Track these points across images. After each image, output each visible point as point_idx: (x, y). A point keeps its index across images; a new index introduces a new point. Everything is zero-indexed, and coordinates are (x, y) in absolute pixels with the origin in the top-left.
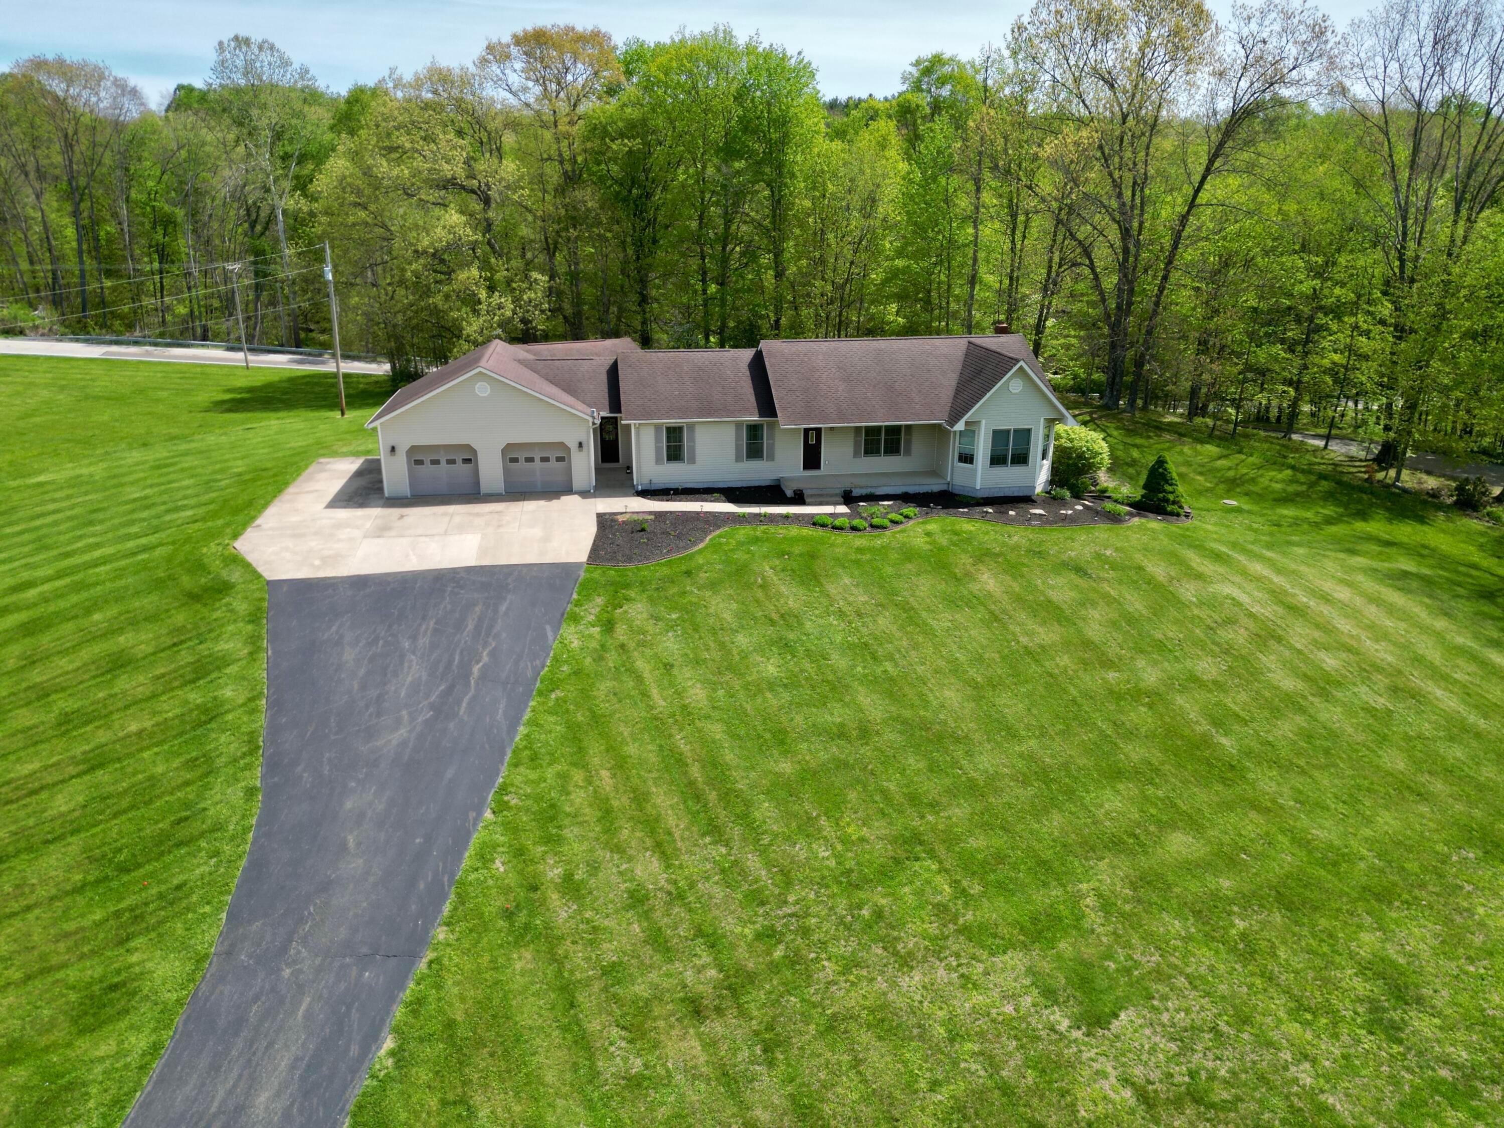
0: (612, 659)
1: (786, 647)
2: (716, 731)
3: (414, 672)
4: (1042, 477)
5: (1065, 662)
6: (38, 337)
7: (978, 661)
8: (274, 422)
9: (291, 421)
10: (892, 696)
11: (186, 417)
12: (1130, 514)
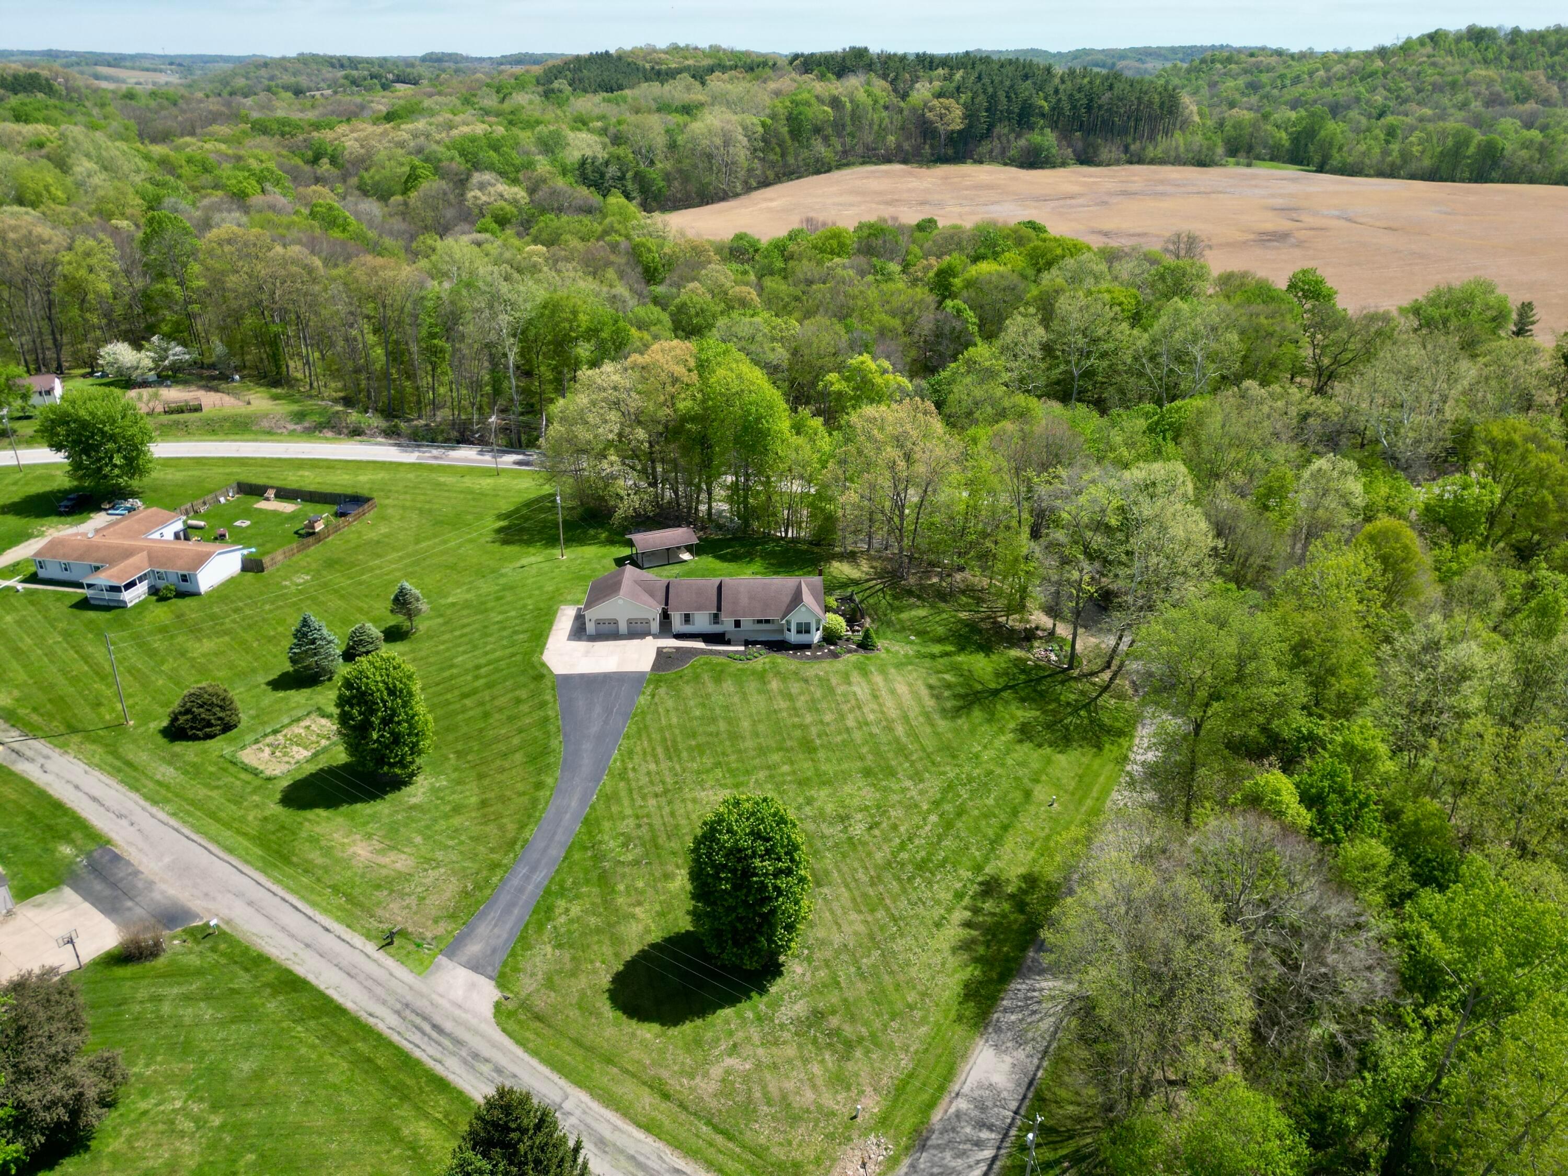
0: (653, 708)
1: (703, 705)
2: (677, 731)
3: (598, 709)
4: (817, 637)
5: (785, 714)
6: (373, 436)
7: (759, 713)
8: (533, 559)
9: (540, 559)
10: (730, 723)
11: (490, 547)
12: (850, 651)
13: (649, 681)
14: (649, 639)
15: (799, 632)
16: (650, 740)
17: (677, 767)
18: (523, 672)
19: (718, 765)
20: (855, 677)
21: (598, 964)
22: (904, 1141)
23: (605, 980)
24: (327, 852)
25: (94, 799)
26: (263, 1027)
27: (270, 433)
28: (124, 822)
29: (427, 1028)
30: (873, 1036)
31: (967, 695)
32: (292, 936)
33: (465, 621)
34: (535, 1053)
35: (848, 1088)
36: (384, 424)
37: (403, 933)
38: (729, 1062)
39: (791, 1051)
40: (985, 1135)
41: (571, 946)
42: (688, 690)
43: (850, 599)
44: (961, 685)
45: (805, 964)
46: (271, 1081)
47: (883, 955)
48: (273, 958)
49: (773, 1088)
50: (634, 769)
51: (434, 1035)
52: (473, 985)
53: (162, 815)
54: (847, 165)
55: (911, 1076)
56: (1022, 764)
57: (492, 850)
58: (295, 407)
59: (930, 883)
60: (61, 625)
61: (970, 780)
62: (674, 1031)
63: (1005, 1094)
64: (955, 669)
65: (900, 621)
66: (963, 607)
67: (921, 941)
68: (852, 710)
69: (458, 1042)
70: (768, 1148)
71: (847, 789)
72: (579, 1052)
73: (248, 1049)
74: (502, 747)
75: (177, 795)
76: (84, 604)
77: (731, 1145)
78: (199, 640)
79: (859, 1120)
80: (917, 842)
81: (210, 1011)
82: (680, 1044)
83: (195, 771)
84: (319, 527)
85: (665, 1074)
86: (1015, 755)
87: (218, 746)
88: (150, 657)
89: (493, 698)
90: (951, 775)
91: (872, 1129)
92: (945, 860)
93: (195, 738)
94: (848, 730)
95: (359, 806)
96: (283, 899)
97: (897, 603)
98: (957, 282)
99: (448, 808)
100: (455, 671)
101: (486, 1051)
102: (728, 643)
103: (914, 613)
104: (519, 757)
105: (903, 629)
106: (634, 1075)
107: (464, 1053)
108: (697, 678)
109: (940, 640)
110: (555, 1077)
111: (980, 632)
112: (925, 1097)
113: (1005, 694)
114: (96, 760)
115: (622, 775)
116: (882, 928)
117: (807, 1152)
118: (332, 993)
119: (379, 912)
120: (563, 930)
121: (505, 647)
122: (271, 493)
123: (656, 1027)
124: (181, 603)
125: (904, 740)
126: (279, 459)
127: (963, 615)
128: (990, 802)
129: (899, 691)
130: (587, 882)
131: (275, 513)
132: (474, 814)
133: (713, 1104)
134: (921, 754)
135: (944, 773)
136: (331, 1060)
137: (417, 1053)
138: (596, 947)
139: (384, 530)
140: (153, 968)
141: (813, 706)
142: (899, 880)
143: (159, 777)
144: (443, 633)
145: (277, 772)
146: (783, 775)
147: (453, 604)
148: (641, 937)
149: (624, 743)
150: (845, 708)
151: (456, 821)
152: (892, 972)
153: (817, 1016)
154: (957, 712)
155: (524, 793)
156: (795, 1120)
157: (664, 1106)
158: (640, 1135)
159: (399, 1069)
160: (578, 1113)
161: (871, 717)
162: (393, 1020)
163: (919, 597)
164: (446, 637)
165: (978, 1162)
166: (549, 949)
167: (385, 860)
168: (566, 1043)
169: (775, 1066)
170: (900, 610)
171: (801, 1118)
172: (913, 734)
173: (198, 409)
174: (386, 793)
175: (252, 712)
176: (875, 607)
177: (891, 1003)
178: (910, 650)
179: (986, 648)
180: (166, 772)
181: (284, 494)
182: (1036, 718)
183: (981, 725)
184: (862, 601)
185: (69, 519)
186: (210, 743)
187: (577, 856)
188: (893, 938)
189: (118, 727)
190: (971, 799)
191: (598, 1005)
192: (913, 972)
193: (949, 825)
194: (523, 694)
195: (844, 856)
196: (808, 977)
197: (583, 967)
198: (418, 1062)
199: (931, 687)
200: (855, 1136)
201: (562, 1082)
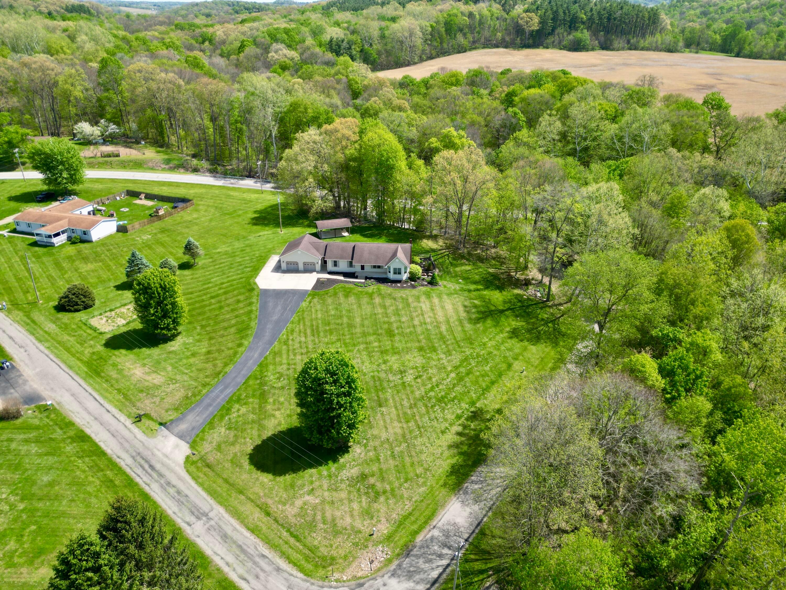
0: (309, 308)
1: (337, 309)
2: (320, 322)
3: (279, 308)
4: (405, 277)
5: (380, 316)
6: (203, 172)
7: (366, 314)
8: (266, 233)
9: (270, 232)
10: (349, 319)
11: (246, 226)
12: (423, 285)
13: (310, 295)
14: (315, 273)
15: (395, 273)
16: (304, 325)
17: (317, 340)
18: (244, 287)
19: (339, 340)
20: (423, 298)
21: (248, 440)
22: (397, 551)
23: (249, 449)
24: (120, 371)
25: (11, 338)
26: (61, 459)
27: (152, 169)
28: (22, 350)
29: (146, 466)
30: (392, 490)
31: (485, 312)
32: (89, 413)
33: (223, 261)
34: (201, 485)
35: (372, 518)
36: (209, 167)
37: (147, 416)
38: (307, 498)
39: (343, 495)
40: (445, 551)
41: (236, 429)
42: (330, 300)
43: (429, 259)
44: (483, 306)
45: (363, 448)
46: (57, 488)
47: (408, 446)
48: (76, 423)
49: (328, 515)
50: (293, 340)
51: (149, 470)
52: (177, 446)
53: (42, 348)
54: (475, 48)
55: (410, 514)
56: (509, 350)
57: (207, 377)
58: (166, 157)
59: (443, 409)
60: (20, 253)
61: (478, 356)
62: (281, 479)
63: (462, 529)
64: (482, 298)
65: (455, 272)
66: (492, 266)
67: (432, 440)
68: (417, 316)
69: (161, 475)
70: (318, 548)
71: (408, 357)
72: (226, 486)
73: (49, 469)
74: (225, 324)
75: (53, 338)
76: (35, 244)
77: (298, 544)
78: (86, 264)
79: (374, 536)
80: (441, 387)
81: (36, 449)
82: (282, 486)
83: (65, 327)
84: (161, 212)
85: (270, 502)
86: (507, 345)
87: (81, 316)
88: (60, 271)
89: (226, 299)
90: (468, 353)
91: (381, 542)
92: (455, 398)
93: (69, 311)
94: (414, 326)
95: (144, 349)
96: (90, 394)
97: (455, 262)
98: (516, 99)
99: (189, 353)
100: (210, 285)
101: (174, 481)
102: (356, 277)
103: (463, 268)
104: (233, 330)
105: (456, 276)
106: (252, 501)
107: (162, 482)
108: (335, 294)
109: (475, 283)
110: (209, 498)
111: (499, 279)
112: (415, 527)
113: (507, 313)
114: (18, 319)
115: (286, 342)
116: (411, 432)
117: (340, 552)
118: (102, 445)
119: (139, 404)
120: (233, 420)
121: (238, 274)
122: (143, 196)
123: (270, 476)
124: (82, 246)
125: (445, 333)
126: (153, 181)
127: (491, 270)
128: (487, 368)
129: (447, 308)
130: (254, 396)
131: (143, 206)
132: (202, 358)
133: (293, 520)
134: (453, 341)
135: (464, 352)
136: (91, 479)
137: (138, 480)
138: (249, 431)
139: (195, 216)
140: (14, 424)
141: (397, 313)
142: (426, 406)
143: (47, 329)
144: (210, 266)
145: (106, 331)
146: (373, 347)
147: (219, 253)
148: (275, 427)
149: (289, 326)
150: (414, 314)
151: (192, 360)
152: (411, 456)
153: (363, 477)
154: (478, 320)
155: (231, 349)
156: (337, 533)
157: (265, 519)
158: (247, 534)
159: (125, 486)
160: (216, 519)
161: (428, 320)
162: (129, 461)
163: (467, 260)
164: (212, 268)
165: (438, 566)
166: (223, 430)
167: (149, 378)
168: (220, 481)
169: (333, 503)
170: (456, 266)
171: (341, 533)
172: (451, 330)
173: (118, 156)
174: (160, 344)
175: (103, 300)
176: (442, 264)
177: (406, 473)
178: (458, 287)
179: (501, 288)
180: (51, 327)
181: (149, 197)
182: (522, 326)
183: (490, 328)
184: (435, 260)
185: (41, 204)
186: (77, 314)
187: (251, 382)
188: (416, 437)
189: (34, 304)
190: (476, 366)
191: (242, 461)
192: (423, 457)
193: (460, 379)
194: (241, 298)
195: (398, 392)
196: (362, 456)
197: (239, 441)
198: (137, 484)
199: (465, 306)
200: (370, 545)
201: (212, 502)
